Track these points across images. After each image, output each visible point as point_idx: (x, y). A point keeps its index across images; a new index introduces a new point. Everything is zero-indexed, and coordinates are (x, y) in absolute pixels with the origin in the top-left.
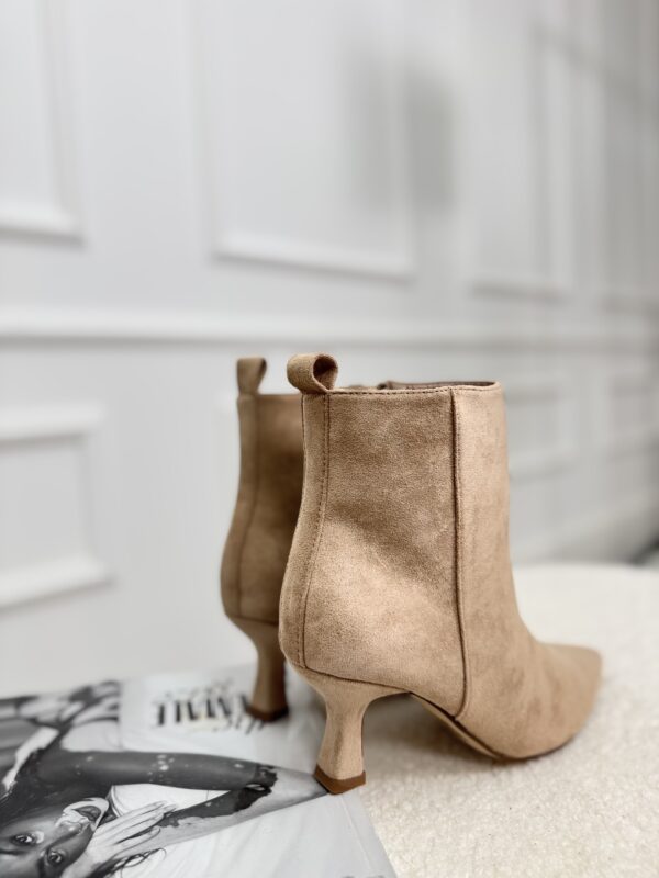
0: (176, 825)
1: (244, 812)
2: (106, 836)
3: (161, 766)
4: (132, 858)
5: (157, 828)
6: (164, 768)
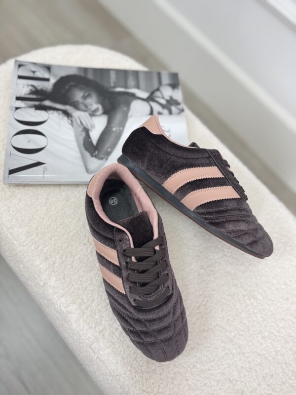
0: (82, 131)
1: (83, 149)
2: (83, 115)
3: (116, 128)
4: (72, 121)
5: (82, 127)
6: (114, 129)
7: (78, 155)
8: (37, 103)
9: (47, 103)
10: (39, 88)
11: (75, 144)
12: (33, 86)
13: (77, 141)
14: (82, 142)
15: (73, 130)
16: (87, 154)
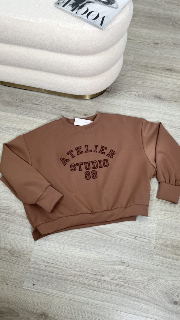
7: (108, 7)
8: (78, 7)
9: (80, 5)
10: (72, 4)
11: (103, 6)
12: (69, 5)
13: (103, 5)
14: (104, 4)
15: (97, 4)
16: (110, 5)
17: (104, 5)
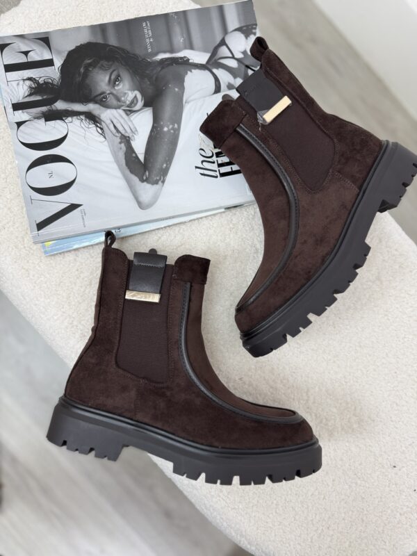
2: (117, 115)
15: (106, 143)
17: (119, 166)
